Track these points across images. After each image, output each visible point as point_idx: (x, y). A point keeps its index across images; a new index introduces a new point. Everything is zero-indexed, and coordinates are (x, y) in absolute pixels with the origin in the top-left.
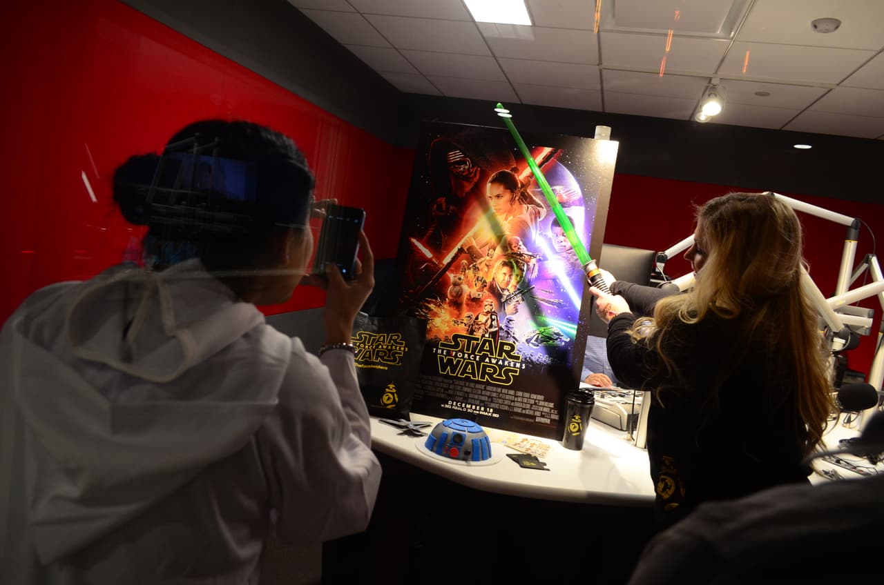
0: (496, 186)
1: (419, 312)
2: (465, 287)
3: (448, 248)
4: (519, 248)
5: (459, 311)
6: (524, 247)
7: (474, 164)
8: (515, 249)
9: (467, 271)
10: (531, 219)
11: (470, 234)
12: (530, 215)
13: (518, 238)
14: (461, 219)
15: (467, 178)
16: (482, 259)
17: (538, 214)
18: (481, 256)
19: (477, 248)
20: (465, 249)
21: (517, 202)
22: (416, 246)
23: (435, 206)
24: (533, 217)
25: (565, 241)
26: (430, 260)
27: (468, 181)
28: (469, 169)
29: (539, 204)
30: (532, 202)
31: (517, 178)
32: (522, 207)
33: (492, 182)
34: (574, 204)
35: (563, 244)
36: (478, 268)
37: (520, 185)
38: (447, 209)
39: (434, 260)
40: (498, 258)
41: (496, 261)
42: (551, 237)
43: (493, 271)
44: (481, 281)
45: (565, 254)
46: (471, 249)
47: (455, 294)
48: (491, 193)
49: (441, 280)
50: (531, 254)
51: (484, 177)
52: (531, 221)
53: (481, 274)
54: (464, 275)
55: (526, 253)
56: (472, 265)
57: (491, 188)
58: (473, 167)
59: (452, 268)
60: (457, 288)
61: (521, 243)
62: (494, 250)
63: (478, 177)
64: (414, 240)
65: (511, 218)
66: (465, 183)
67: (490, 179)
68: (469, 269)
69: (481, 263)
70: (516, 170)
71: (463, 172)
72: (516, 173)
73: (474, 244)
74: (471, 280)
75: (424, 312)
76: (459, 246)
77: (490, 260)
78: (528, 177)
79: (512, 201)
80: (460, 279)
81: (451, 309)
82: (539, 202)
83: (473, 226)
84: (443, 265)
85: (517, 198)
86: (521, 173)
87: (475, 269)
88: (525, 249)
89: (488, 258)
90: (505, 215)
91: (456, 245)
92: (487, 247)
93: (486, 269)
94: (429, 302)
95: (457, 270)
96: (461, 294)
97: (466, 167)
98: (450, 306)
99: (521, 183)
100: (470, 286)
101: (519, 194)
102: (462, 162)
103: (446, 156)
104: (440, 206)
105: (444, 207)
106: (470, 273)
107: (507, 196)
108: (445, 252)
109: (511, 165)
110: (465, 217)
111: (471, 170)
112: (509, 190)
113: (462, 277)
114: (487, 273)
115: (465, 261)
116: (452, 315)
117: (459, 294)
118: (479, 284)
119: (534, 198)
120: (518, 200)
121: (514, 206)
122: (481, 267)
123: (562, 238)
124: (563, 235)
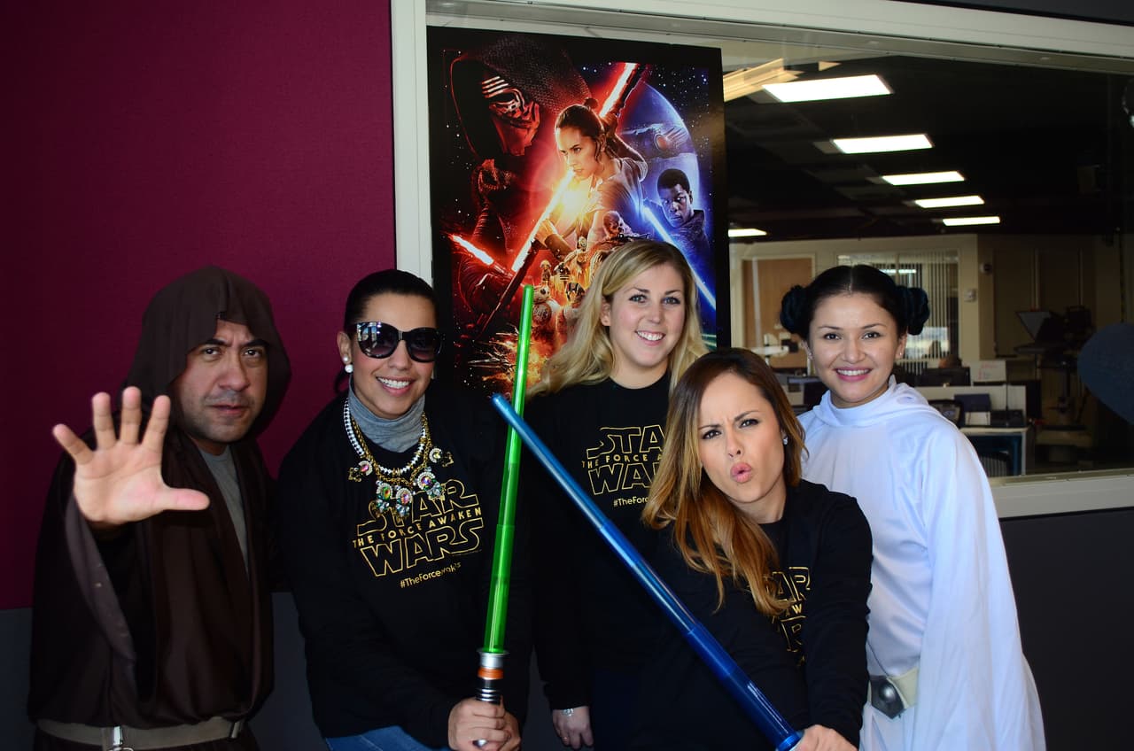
0: (569, 131)
1: (489, 357)
2: (553, 304)
3: (516, 244)
4: (620, 230)
5: (552, 344)
6: (628, 227)
7: (528, 98)
8: (614, 231)
9: (552, 277)
10: (629, 180)
11: (545, 216)
12: (627, 174)
13: (616, 213)
14: (527, 193)
15: (520, 123)
16: (571, 255)
17: (635, 172)
18: (568, 250)
19: (561, 237)
20: (542, 241)
21: (604, 157)
22: (462, 249)
23: (481, 176)
24: (631, 177)
25: (680, 209)
26: (490, 269)
27: (524, 128)
28: (521, 108)
29: (636, 155)
30: (625, 153)
31: (597, 116)
32: (612, 163)
33: (562, 126)
34: (681, 150)
35: (678, 213)
36: (567, 269)
37: (602, 128)
38: (501, 178)
39: (497, 268)
40: (595, 248)
41: (592, 255)
42: (661, 205)
43: (590, 270)
44: (575, 289)
45: (683, 230)
46: (550, 239)
47: (539, 318)
48: (564, 144)
49: (514, 298)
50: (638, 235)
51: (546, 118)
52: (630, 184)
53: (573, 279)
54: (549, 284)
55: (632, 234)
56: (556, 269)
57: (562, 136)
58: (527, 103)
59: (528, 277)
60: (542, 308)
61: (621, 221)
62: (586, 237)
63: (538, 120)
64: (457, 239)
65: (600, 182)
66: (522, 132)
67: (558, 121)
68: (554, 273)
69: (570, 260)
70: (591, 103)
71: (514, 112)
72: (593, 108)
73: (554, 231)
74: (560, 291)
75: (498, 357)
76: (531, 239)
77: (583, 255)
78: (611, 112)
79: (596, 154)
80: (543, 292)
81: (539, 343)
82: (636, 152)
83: (546, 202)
84: (514, 273)
85: (603, 149)
86: (601, 108)
87: (563, 273)
88: (629, 229)
89: (579, 251)
90: (591, 177)
91: (527, 237)
92: (574, 234)
93: (579, 270)
94: (503, 339)
95: (536, 278)
96: (550, 316)
97: (517, 104)
98: (536, 339)
99: (605, 124)
100: (560, 301)
101: (605, 142)
102: (508, 96)
103: (480, 89)
104: (488, 176)
105: (495, 176)
106: (557, 280)
107: (588, 148)
108: (511, 250)
109: (584, 96)
110: (532, 189)
111: (525, 109)
112: (588, 138)
113: (547, 289)
114: (582, 276)
115: (545, 263)
116: (542, 353)
117: (547, 317)
118: (574, 296)
119: (628, 147)
120: (605, 151)
121: (602, 163)
122: (573, 266)
123: (675, 205)
124: (677, 201)
